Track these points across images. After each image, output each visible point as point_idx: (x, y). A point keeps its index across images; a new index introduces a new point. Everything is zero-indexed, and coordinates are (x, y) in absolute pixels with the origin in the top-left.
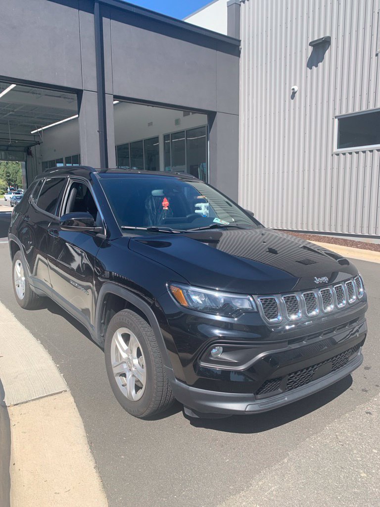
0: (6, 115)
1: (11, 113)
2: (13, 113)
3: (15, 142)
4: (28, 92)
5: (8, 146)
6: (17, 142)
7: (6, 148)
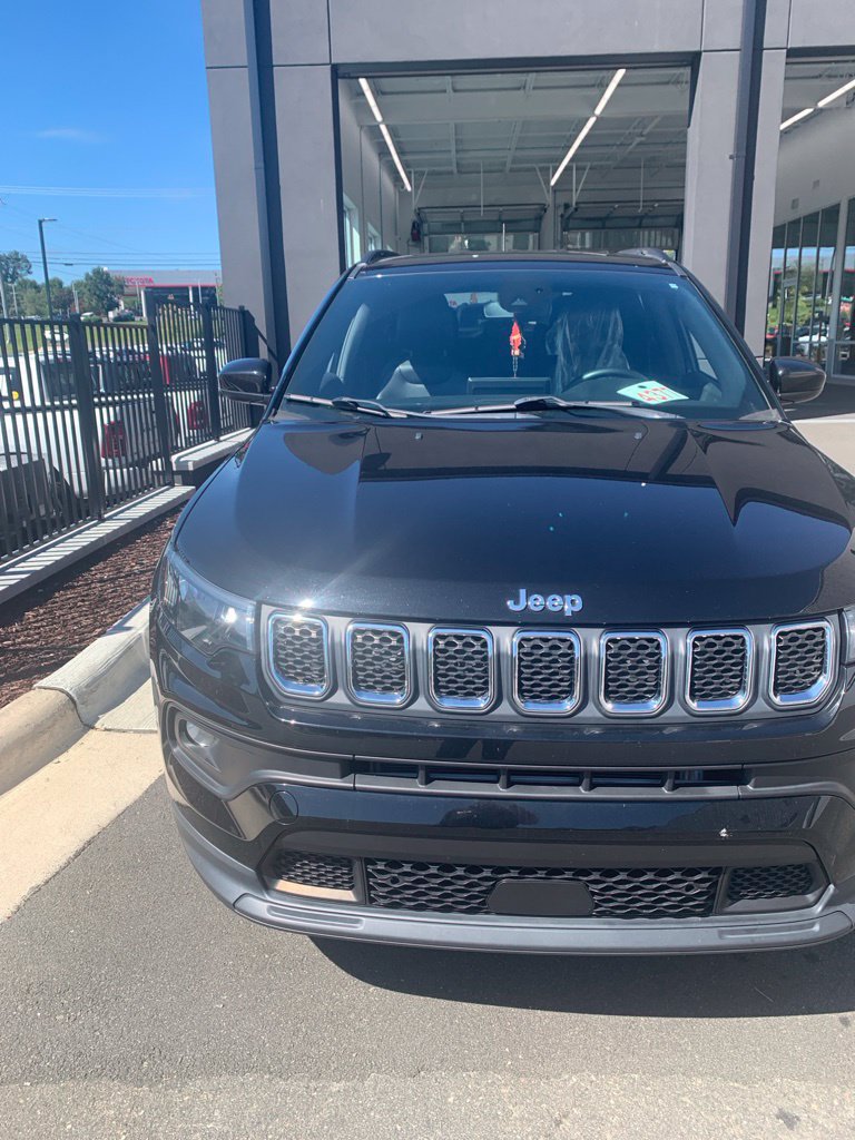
0: (631, 147)
1: (638, 140)
2: (643, 139)
3: (654, 207)
4: (667, 83)
5: (642, 218)
6: (656, 205)
7: (638, 221)
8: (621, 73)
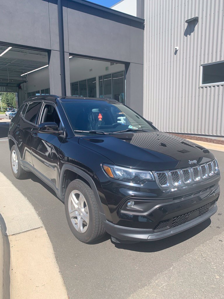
0: (6, 65)
2: (11, 64)
4: (19, 51)
5: (8, 84)
6: (12, 81)
7: (6, 84)
8: (10, 48)
